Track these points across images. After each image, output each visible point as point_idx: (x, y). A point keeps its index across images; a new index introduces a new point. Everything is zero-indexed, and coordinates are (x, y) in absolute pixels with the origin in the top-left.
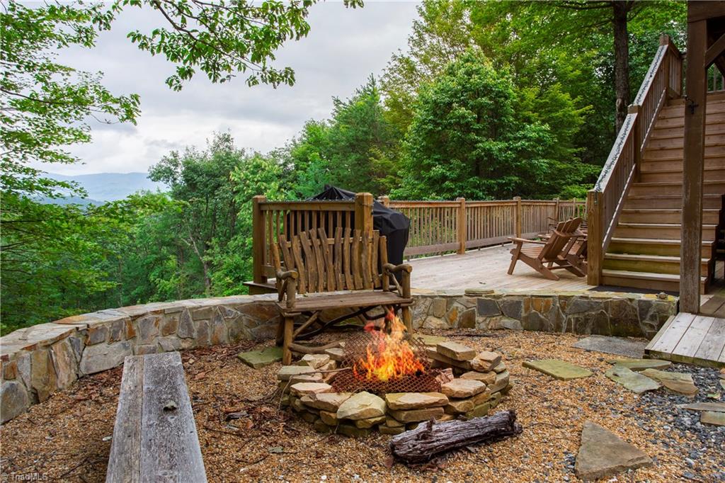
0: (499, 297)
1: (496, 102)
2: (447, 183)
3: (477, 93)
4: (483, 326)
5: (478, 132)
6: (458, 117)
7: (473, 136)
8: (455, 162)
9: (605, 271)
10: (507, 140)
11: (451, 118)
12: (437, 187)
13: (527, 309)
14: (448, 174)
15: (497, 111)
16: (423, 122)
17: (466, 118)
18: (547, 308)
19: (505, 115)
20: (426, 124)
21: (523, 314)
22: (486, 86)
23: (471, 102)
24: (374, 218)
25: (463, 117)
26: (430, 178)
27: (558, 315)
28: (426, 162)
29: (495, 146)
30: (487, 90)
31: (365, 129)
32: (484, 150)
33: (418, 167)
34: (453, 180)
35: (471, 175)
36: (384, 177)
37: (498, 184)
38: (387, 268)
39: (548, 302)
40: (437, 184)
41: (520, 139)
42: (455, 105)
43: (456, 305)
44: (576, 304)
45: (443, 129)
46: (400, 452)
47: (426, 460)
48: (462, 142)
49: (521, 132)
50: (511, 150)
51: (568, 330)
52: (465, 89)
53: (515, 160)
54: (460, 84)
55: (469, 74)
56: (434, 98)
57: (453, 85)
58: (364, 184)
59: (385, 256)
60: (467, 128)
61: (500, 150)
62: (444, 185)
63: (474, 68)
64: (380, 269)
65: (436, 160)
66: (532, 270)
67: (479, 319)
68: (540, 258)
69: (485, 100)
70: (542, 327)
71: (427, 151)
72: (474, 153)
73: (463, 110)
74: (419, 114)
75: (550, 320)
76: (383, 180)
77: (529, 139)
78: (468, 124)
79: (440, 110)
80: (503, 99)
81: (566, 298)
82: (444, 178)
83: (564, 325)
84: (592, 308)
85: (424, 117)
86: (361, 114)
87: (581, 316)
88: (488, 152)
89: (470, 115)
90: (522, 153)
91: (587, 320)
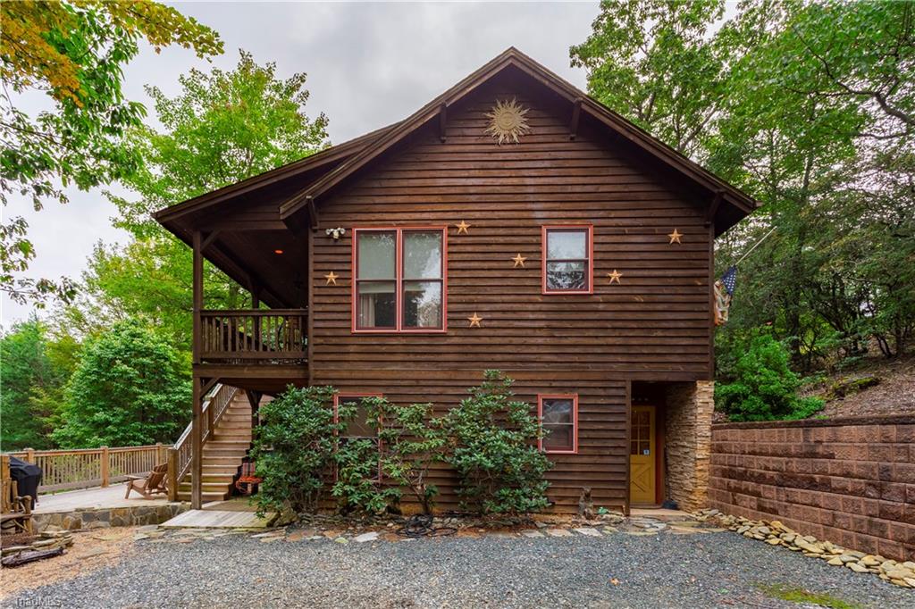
0: (96, 510)
1: (156, 362)
2: (110, 427)
3: (140, 353)
4: (86, 527)
5: (140, 386)
6: (121, 372)
7: (135, 389)
8: (118, 410)
9: (179, 493)
10: (167, 393)
11: (115, 372)
12: (101, 430)
13: (114, 515)
14: (111, 419)
15: (158, 370)
16: (88, 373)
17: (129, 373)
18: (125, 514)
19: (165, 372)
20: (90, 375)
21: (111, 518)
22: (147, 349)
23: (133, 361)
24: (11, 470)
25: (125, 372)
26: (94, 422)
27: (131, 516)
28: (89, 408)
29: (155, 398)
30: (147, 353)
31: (24, 368)
32: (144, 401)
33: (82, 410)
34: (115, 425)
35: (134, 420)
36: (48, 416)
37: (158, 429)
38: (17, 499)
39: (125, 511)
40: (100, 427)
41: (179, 393)
42: (118, 362)
43: (68, 517)
44: (141, 511)
45: (107, 380)
46: (5, 563)
47: (18, 565)
48: (125, 393)
49: (180, 387)
50: (170, 401)
51: (137, 524)
52: (128, 349)
53: (174, 410)
54: (123, 344)
55: (134, 335)
56: (98, 352)
57: (117, 344)
58: (23, 422)
59: (16, 492)
60: (130, 381)
61: (160, 402)
62: (107, 429)
63: (138, 332)
64: (12, 500)
65: (100, 406)
66: (141, 496)
67: (83, 523)
68: (144, 488)
69: (146, 360)
70: (122, 524)
71: (92, 398)
72: (135, 403)
73: (125, 367)
74: (84, 365)
75: (127, 520)
76: (45, 420)
77: (185, 394)
78: (131, 379)
79: (104, 364)
80: (162, 361)
81: (135, 508)
82: (108, 423)
83: (135, 522)
84: (149, 511)
85: (88, 368)
86: (20, 352)
87: (144, 516)
88: (149, 404)
89: (133, 372)
90: (180, 404)
91: (146, 518)
